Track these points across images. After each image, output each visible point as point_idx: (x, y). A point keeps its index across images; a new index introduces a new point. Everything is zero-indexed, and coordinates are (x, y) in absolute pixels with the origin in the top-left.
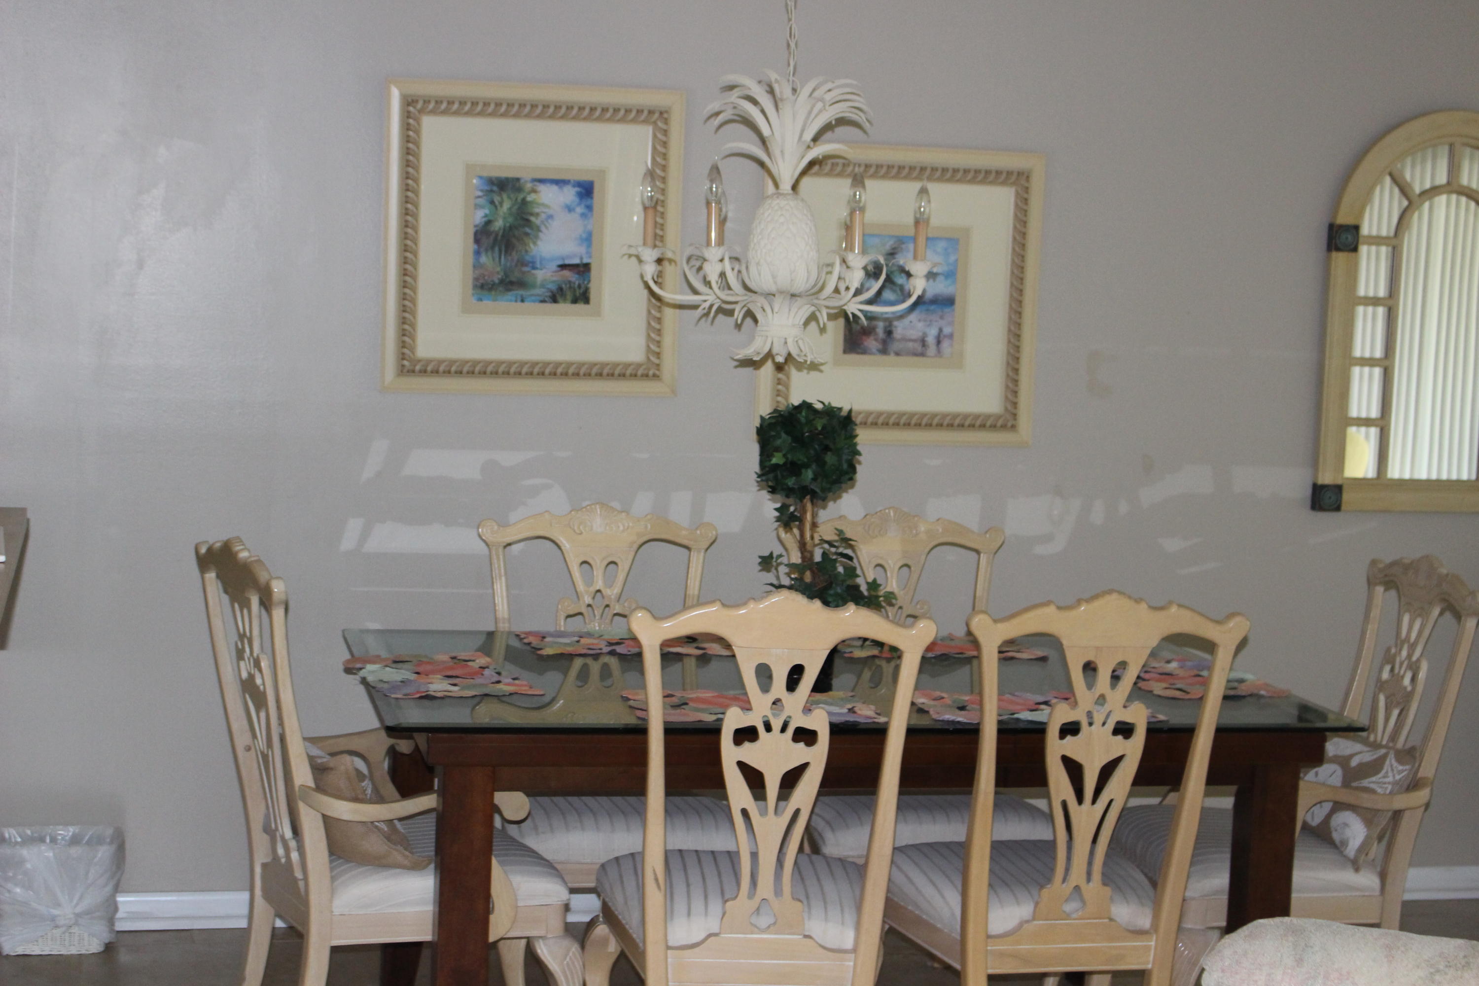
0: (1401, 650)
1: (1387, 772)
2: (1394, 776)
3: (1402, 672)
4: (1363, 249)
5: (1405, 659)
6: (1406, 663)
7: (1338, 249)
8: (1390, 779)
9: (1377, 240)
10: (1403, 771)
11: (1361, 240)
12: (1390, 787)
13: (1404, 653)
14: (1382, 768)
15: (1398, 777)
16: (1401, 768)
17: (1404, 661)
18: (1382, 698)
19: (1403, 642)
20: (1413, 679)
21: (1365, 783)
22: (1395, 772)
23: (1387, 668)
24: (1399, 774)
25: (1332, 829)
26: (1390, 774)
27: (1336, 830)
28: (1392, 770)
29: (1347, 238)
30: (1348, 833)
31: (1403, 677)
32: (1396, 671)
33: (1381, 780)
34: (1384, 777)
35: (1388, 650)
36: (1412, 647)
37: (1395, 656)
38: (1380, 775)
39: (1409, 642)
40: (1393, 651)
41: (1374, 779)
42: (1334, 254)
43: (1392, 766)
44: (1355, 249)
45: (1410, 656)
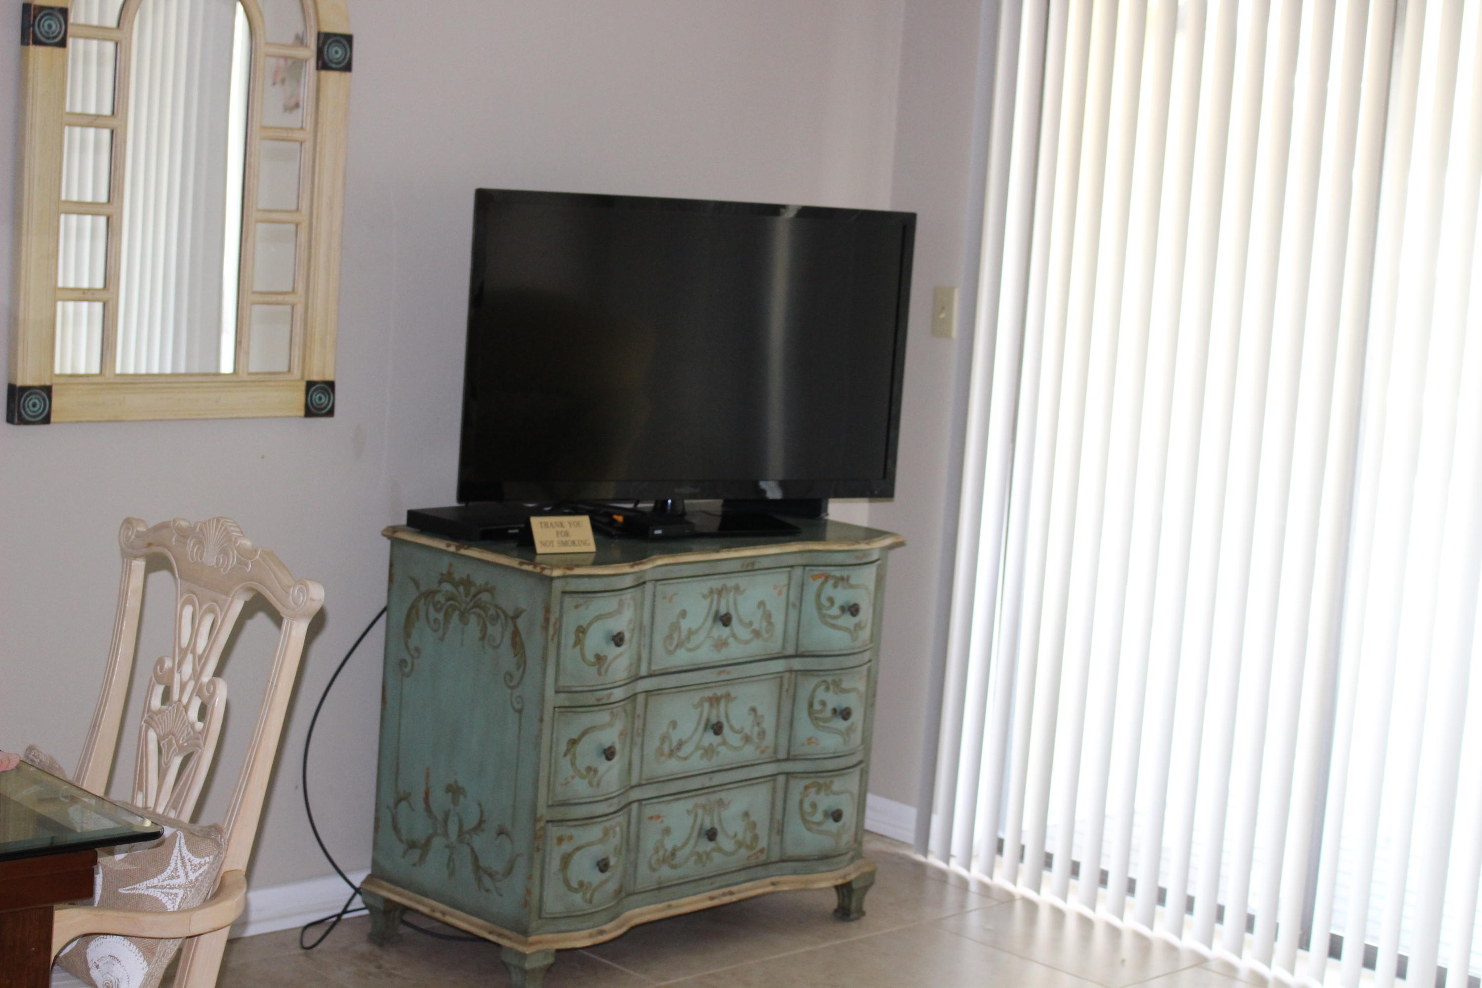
0: (180, 664)
1: (176, 869)
2: (187, 875)
3: (185, 700)
4: (75, 45)
5: (190, 679)
6: (191, 685)
7: (37, 42)
8: (182, 880)
9: (98, 33)
10: (201, 866)
11: (70, 30)
12: (181, 893)
13: (187, 669)
14: (169, 864)
15: (192, 876)
16: (196, 861)
17: (187, 683)
18: (152, 736)
19: (183, 653)
20: (203, 714)
21: (142, 888)
22: (189, 868)
23: (159, 690)
24: (195, 871)
25: (91, 965)
26: (181, 872)
27: (97, 967)
28: (184, 865)
29: (50, 26)
30: (118, 971)
31: (186, 708)
32: (175, 696)
33: (165, 883)
34: (172, 878)
35: (160, 662)
36: (201, 661)
37: (171, 671)
38: (165, 875)
39: (193, 652)
40: (168, 664)
41: (155, 881)
42: (33, 49)
43: (182, 858)
44: (63, 44)
45: (196, 675)
